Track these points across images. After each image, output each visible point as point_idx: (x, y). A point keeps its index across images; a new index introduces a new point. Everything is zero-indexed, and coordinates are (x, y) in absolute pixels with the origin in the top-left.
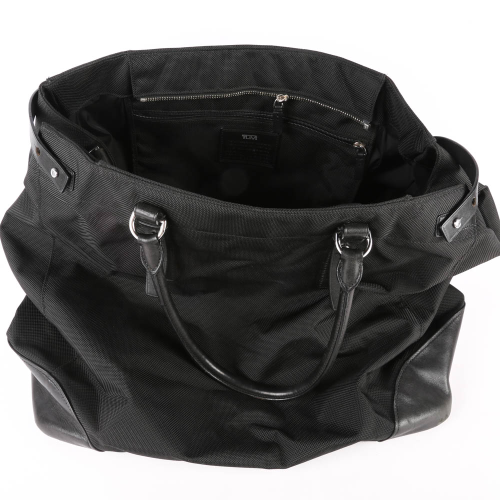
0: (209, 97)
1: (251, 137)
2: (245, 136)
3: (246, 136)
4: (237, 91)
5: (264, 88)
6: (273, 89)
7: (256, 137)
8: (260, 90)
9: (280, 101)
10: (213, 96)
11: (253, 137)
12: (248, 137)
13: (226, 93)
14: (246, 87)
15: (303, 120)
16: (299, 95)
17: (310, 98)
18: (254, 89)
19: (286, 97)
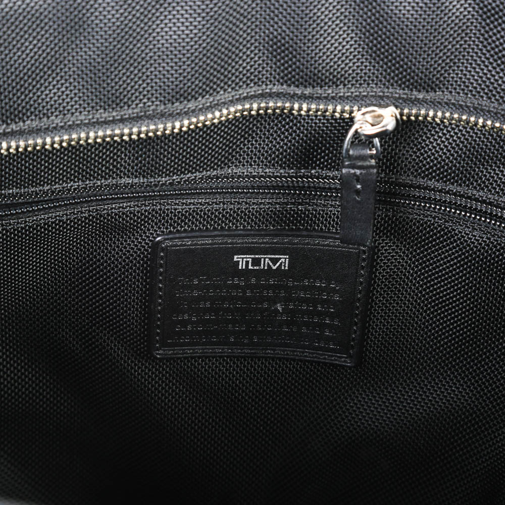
0: (112, 136)
1: (266, 261)
2: (242, 261)
3: (249, 258)
4: (211, 108)
5: (308, 91)
6: (342, 91)
7: (284, 261)
8: (293, 97)
9: (369, 130)
10: (126, 131)
11: (274, 261)
12: (256, 262)
13: (172, 116)
14: (244, 92)
15: (454, 188)
16: (435, 104)
17: (478, 111)
18: (271, 95)
19: (388, 117)
